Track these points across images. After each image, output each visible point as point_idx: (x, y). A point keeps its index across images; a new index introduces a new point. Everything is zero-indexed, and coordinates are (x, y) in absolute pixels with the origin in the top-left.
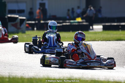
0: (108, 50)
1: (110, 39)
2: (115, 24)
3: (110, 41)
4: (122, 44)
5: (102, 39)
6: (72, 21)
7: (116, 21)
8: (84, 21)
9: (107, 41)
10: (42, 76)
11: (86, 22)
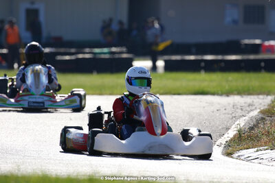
0: (177, 114)
1: (181, 92)
2: (192, 58)
3: (179, 94)
4: (207, 103)
5: (162, 91)
6: (97, 50)
7: (194, 50)
8: (124, 49)
9: (174, 94)
10: (30, 171)
11: (128, 53)
